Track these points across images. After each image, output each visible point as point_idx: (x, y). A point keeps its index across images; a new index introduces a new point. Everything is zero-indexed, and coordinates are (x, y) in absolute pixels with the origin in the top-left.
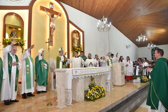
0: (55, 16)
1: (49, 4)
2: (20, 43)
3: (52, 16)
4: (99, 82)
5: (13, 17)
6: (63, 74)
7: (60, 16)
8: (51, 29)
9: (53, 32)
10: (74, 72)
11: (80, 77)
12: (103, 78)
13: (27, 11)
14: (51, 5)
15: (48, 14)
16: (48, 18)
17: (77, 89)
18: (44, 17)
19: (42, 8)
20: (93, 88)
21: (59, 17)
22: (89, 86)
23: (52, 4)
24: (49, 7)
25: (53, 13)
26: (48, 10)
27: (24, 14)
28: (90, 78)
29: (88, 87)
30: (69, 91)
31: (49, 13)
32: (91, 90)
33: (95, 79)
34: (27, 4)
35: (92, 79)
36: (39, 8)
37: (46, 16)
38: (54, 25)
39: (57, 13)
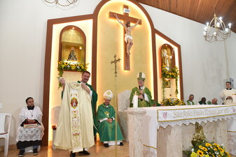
0: (132, 24)
1: (122, 8)
2: (81, 68)
3: (128, 25)
4: (213, 135)
5: (72, 32)
6: (140, 117)
7: (140, 23)
8: (126, 44)
9: (129, 49)
10: (161, 115)
11: (173, 125)
12: (222, 127)
13: (90, 22)
14: (125, 9)
15: (121, 23)
16: (122, 28)
17: (168, 148)
18: (115, 28)
19: (113, 15)
20: (200, 147)
21: (138, 26)
23: (126, 7)
24: (122, 12)
25: (128, 20)
26: (120, 17)
27: (86, 26)
28: (194, 127)
29: (191, 145)
30: (152, 150)
31: (122, 22)
32: (196, 151)
33: (205, 130)
34: (91, 12)
35: (198, 127)
36: (107, 15)
37: (118, 26)
38: (131, 38)
39: (135, 21)
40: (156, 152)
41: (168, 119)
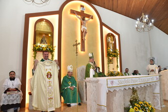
0: (86, 19)
1: (79, 7)
2: (50, 49)
3: (83, 19)
4: (144, 96)
5: (43, 24)
6: (95, 85)
7: (92, 18)
8: (82, 33)
9: (85, 36)
10: (109, 83)
11: (117, 89)
13: (57, 16)
14: (81, 8)
15: (78, 17)
16: (79, 21)
17: (114, 105)
18: (74, 22)
19: (73, 12)
20: (136, 104)
21: (91, 20)
22: (131, 102)
23: (82, 6)
24: (79, 9)
25: (83, 16)
26: (78, 13)
27: (54, 19)
28: (131, 91)
29: (129, 103)
30: (103, 108)
31: (80, 17)
32: (133, 108)
33: (138, 92)
34: (57, 9)
35: (134, 91)
36: (69, 12)
37: (76, 19)
38: (86, 28)
39: (88, 16)
40: (106, 109)
41: (114, 86)
